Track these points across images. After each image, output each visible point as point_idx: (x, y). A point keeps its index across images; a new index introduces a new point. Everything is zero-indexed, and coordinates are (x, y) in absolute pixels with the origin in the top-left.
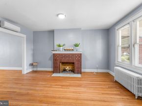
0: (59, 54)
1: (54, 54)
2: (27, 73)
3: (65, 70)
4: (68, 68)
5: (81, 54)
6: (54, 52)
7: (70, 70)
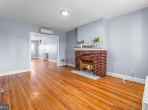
0: (80, 51)
1: (76, 51)
2: (60, 66)
3: (85, 69)
4: (88, 67)
5: (106, 51)
6: (76, 50)
7: (91, 70)
